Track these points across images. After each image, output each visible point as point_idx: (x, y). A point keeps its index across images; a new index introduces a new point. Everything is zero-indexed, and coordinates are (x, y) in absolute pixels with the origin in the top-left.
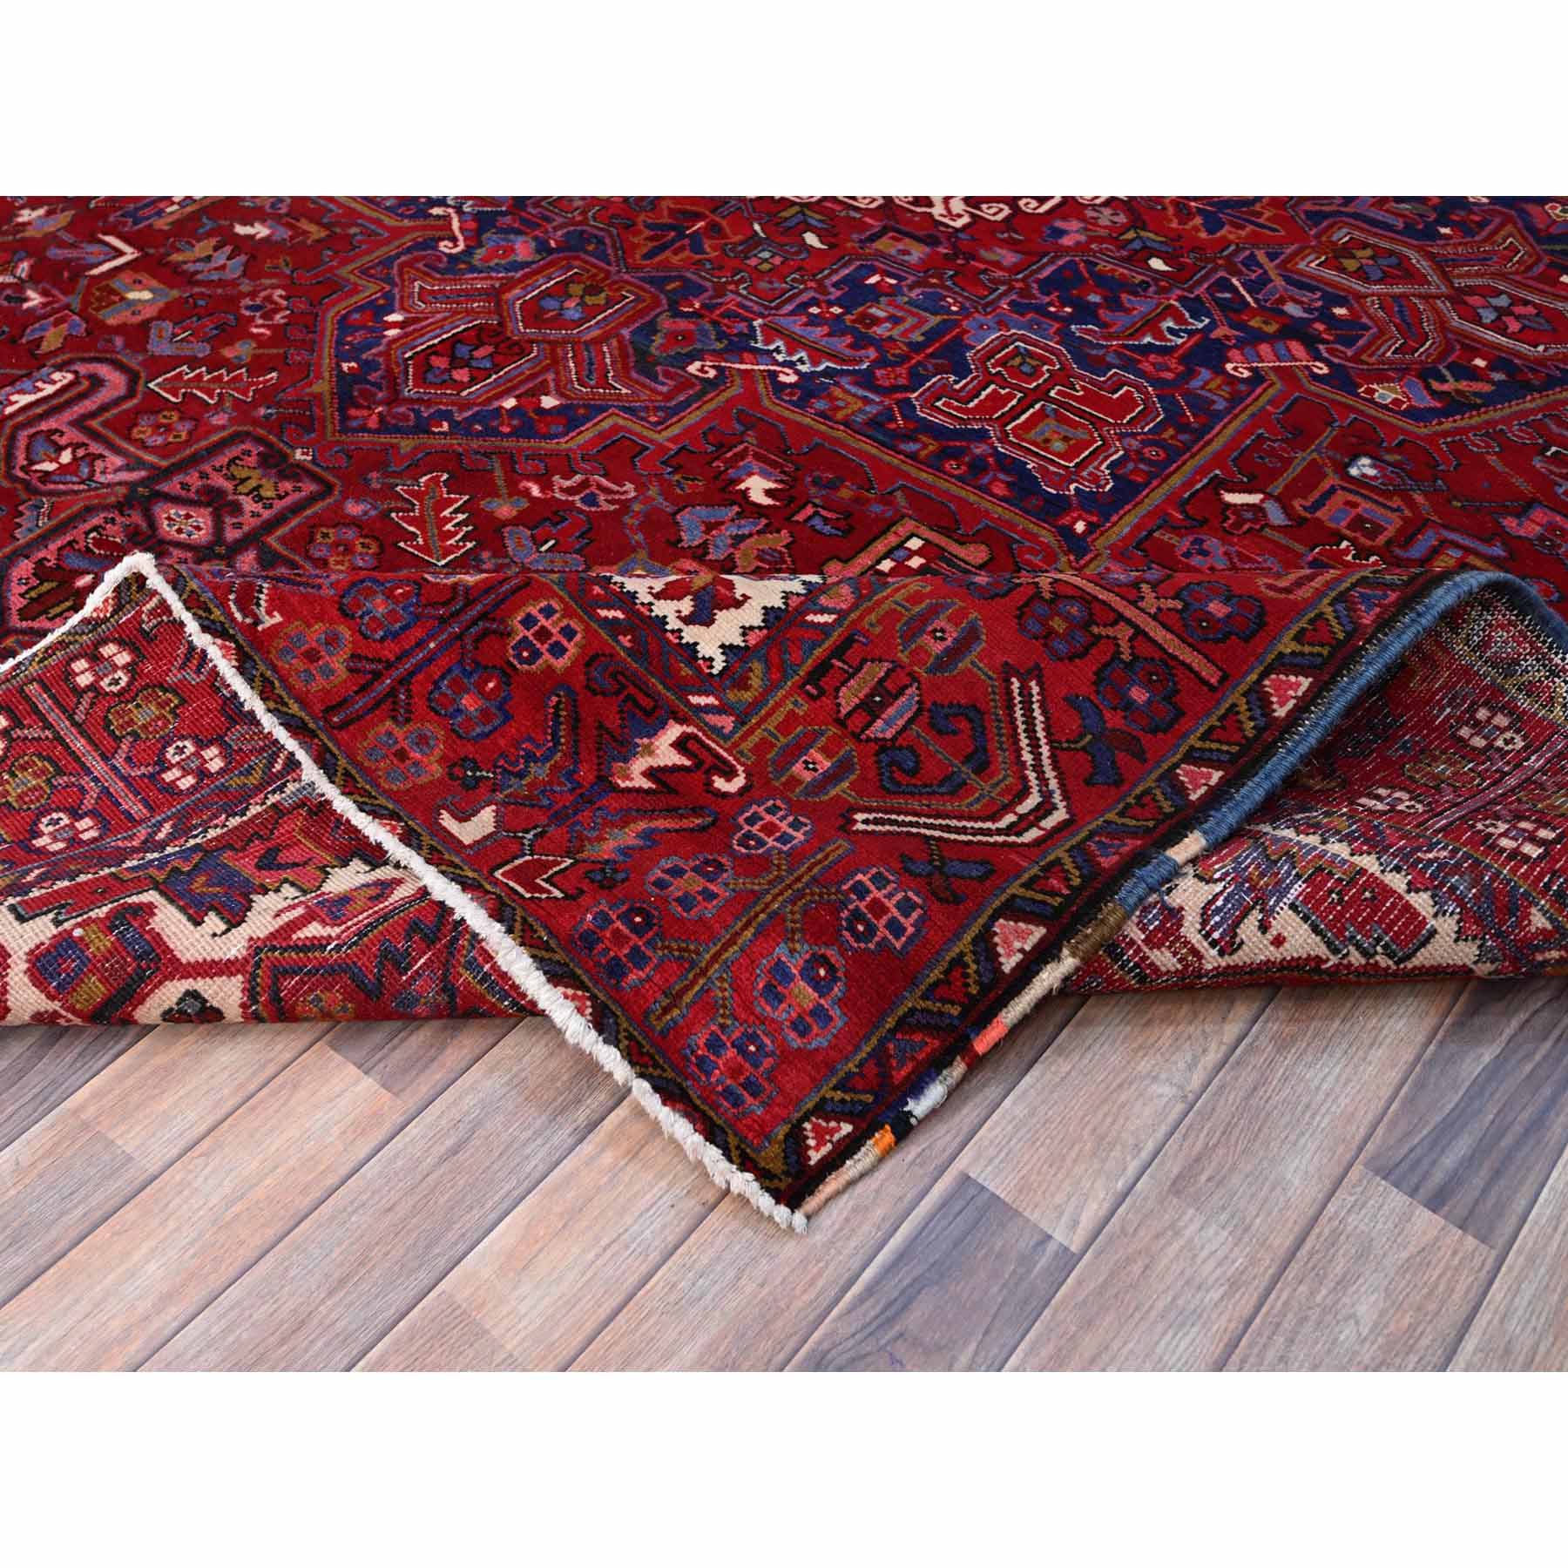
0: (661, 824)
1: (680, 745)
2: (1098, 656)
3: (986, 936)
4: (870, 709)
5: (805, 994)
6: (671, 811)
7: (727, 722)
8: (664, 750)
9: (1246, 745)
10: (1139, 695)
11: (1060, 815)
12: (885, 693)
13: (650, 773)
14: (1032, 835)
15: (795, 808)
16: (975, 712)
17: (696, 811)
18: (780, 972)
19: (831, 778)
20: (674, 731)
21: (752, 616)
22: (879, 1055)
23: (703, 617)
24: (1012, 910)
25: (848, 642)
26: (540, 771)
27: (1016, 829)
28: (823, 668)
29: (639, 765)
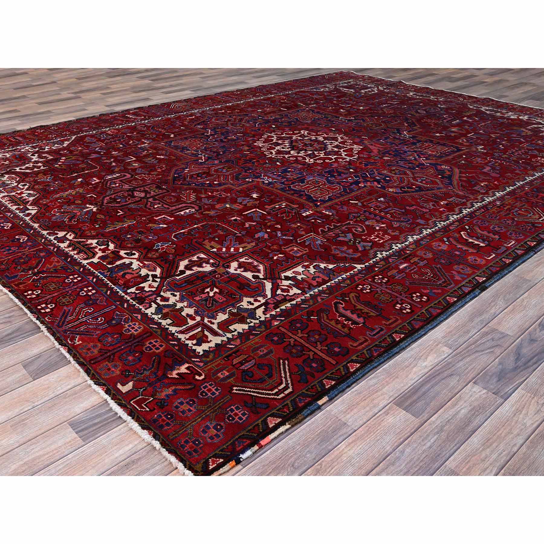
0: (179, 387)
1: (187, 368)
2: (304, 357)
3: (265, 420)
4: (241, 363)
5: (214, 432)
6: (183, 384)
7: (202, 364)
8: (183, 369)
9: (342, 377)
10: (314, 365)
11: (290, 390)
12: (246, 361)
13: (178, 374)
14: (282, 395)
15: (217, 385)
16: (270, 366)
17: (190, 384)
18: (208, 427)
19: (228, 377)
20: (187, 365)
21: (212, 345)
22: (233, 444)
23: (199, 344)
24: (273, 415)
25: (238, 351)
26: (147, 373)
27: (277, 394)
28: (230, 355)
29: (175, 372)
